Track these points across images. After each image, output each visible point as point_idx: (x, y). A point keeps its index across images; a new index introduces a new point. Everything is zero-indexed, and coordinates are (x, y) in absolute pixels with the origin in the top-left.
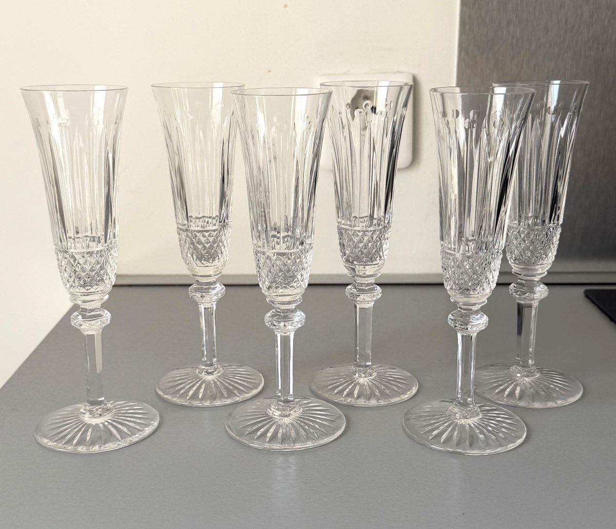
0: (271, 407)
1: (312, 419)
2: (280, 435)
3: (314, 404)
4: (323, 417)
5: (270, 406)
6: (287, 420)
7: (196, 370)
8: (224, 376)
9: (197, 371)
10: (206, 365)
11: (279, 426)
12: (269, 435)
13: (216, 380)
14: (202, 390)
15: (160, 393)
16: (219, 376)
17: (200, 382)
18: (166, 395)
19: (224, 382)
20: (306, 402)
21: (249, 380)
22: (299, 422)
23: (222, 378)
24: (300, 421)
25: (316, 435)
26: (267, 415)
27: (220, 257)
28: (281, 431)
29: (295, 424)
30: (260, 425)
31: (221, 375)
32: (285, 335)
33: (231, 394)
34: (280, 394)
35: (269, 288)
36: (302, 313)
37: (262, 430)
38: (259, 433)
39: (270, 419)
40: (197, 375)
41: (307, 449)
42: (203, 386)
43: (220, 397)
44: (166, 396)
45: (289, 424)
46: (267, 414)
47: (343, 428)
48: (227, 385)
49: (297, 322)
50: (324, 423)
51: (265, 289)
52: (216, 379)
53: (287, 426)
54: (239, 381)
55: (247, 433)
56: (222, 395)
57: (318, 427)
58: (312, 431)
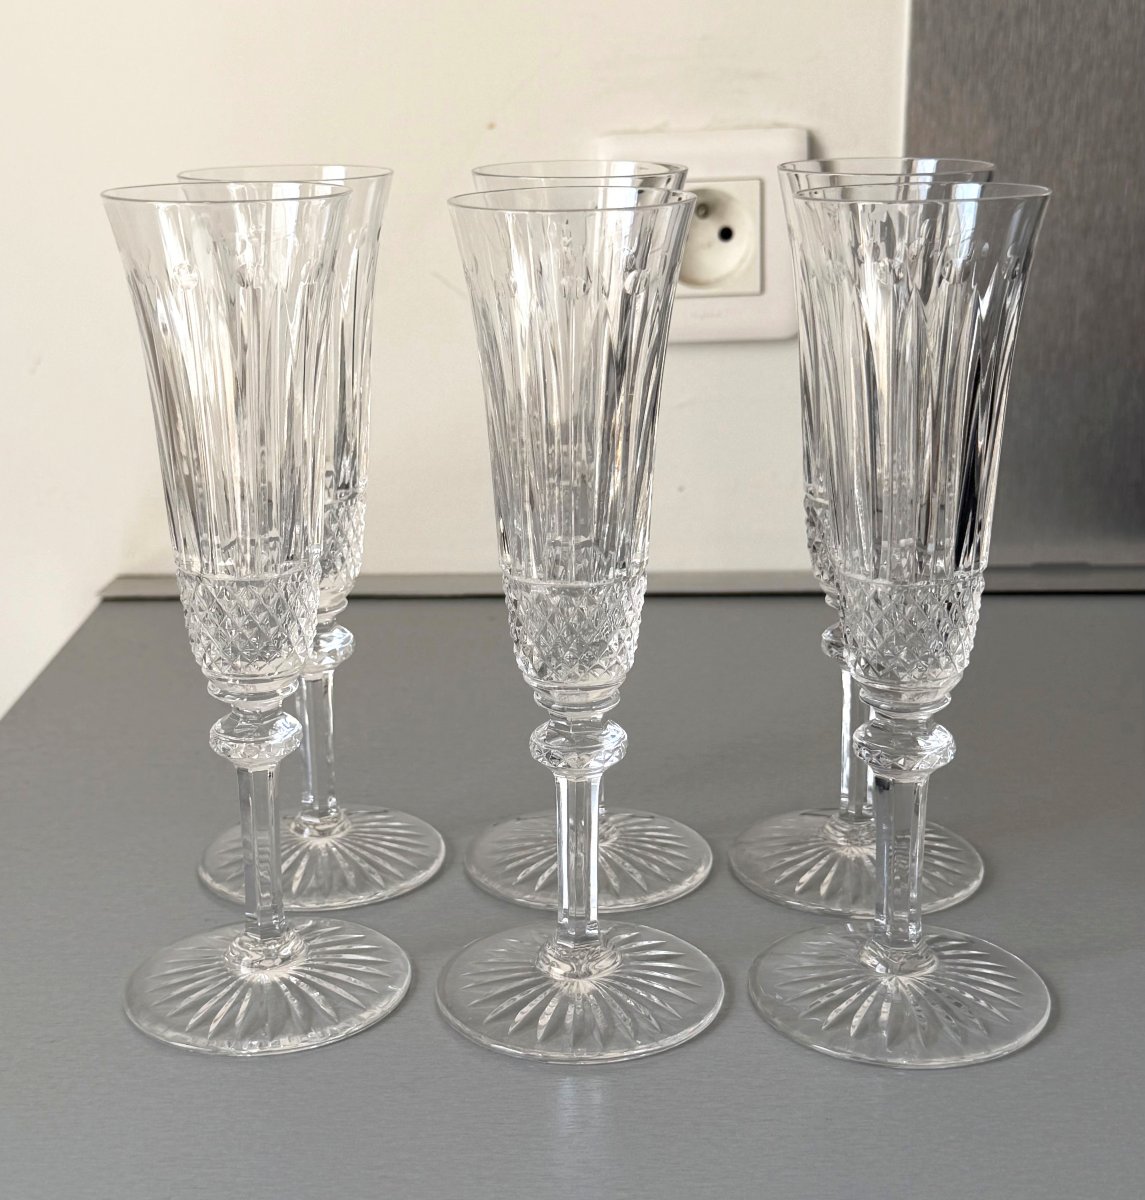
0: (545, 952)
1: (641, 980)
2: (569, 1021)
3: (646, 943)
4: (668, 976)
5: (543, 949)
6: (585, 986)
7: (289, 825)
8: (352, 838)
9: (293, 826)
10: (313, 814)
11: (566, 1000)
12: (544, 1021)
13: (334, 849)
14: (299, 874)
15: (207, 878)
16: (342, 841)
17: (298, 853)
18: (217, 882)
19: (351, 855)
20: (627, 936)
21: (410, 849)
22: (611, 989)
23: (350, 846)
24: (614, 985)
25: (653, 1021)
26: (536, 972)
27: (339, 568)
28: (571, 1011)
29: (602, 992)
30: (518, 998)
31: (347, 836)
32: (579, 781)
33: (364, 883)
34: (566, 920)
35: (542, 672)
36: (620, 729)
37: (528, 1009)
38: (519, 1017)
39: (544, 981)
40: (293, 836)
41: (637, 1059)
42: (303, 864)
43: (340, 890)
44: (217, 886)
45: (589, 995)
46: (534, 969)
47: (720, 1004)
48: (357, 859)
49: (608, 751)
50: (673, 990)
51: (531, 672)
52: (335, 846)
53: (585, 999)
54: (390, 853)
55: (489, 1017)
56: (344, 882)
57: (656, 1000)
58: (643, 1011)
